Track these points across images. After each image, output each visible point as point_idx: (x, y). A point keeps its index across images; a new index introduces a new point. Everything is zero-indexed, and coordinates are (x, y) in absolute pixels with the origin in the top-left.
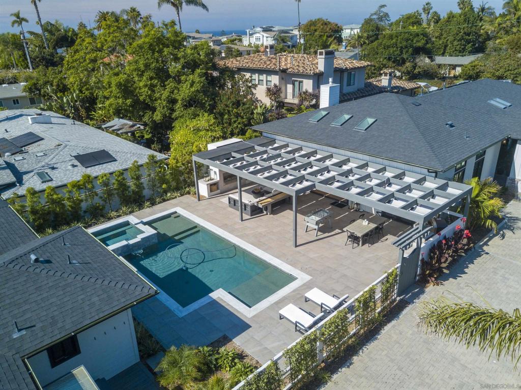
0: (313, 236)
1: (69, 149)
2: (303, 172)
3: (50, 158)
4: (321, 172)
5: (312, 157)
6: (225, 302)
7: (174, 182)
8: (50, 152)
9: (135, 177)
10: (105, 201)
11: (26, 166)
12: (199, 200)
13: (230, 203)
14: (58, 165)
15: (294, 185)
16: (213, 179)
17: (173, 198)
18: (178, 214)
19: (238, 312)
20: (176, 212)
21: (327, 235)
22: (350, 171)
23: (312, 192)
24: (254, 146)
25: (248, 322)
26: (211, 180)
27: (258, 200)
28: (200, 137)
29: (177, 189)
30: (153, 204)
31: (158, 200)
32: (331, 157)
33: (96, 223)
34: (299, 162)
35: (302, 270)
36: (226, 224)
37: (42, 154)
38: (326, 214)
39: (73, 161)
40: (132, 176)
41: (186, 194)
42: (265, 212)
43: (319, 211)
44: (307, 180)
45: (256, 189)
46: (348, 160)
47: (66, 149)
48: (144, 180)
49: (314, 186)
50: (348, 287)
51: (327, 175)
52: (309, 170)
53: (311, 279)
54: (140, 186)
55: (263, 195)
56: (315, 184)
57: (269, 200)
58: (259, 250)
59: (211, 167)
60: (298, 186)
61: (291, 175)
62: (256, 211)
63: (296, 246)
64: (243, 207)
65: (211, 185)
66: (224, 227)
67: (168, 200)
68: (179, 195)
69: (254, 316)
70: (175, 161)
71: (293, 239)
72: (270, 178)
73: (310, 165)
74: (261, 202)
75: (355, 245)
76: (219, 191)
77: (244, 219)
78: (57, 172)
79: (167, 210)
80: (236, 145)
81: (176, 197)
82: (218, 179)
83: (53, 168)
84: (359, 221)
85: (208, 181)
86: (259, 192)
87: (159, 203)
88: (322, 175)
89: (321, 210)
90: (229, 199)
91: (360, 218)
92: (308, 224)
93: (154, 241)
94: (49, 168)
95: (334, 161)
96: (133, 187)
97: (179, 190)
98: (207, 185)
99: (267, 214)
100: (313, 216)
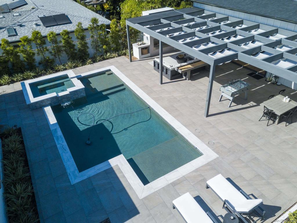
0: (226, 106)
1: (39, 11)
2: (226, 41)
3: (22, 17)
4: (245, 41)
5: (237, 27)
6: (122, 172)
7: (114, 44)
8: (24, 13)
9: (80, 37)
10: (55, 56)
11: (3, 23)
12: (131, 61)
13: (155, 66)
14: (26, 23)
15: (215, 53)
16: (145, 44)
17: (112, 58)
18: (112, 72)
19: (131, 188)
20: (110, 70)
21: (240, 106)
22: (279, 43)
23: (233, 62)
24: (183, 15)
25: (137, 205)
26: (143, 44)
27: (179, 65)
28: (141, 8)
29: (116, 50)
30: (94, 61)
31: (98, 58)
32: (257, 27)
33: (46, 74)
34: (223, 30)
35: (208, 144)
36: (147, 86)
37: (18, 14)
38: (243, 86)
39: (39, 21)
40: (77, 37)
41: (123, 55)
42: (184, 78)
43: (236, 82)
44: (229, 49)
45: (180, 55)
46: (276, 32)
47: (37, 12)
48: (89, 40)
49: (236, 56)
50: (259, 175)
51: (251, 46)
52: (233, 39)
53: (217, 158)
54: (85, 45)
55: (185, 61)
56: (237, 53)
57: (190, 66)
58: (170, 115)
59: (144, 33)
60: (219, 55)
61: (213, 43)
62: (175, 75)
63: (208, 116)
64: (165, 71)
65: (142, 49)
66: (144, 88)
67: (107, 59)
68: (116, 55)
69: (146, 198)
70: (115, 25)
71: (205, 107)
72: (191, 45)
73: (235, 34)
74: (181, 68)
75: (271, 122)
76: (149, 55)
77: (163, 82)
78: (23, 29)
79: (103, 67)
80: (167, 13)
81: (114, 57)
82: (149, 44)
83: (21, 26)
84: (279, 97)
85: (141, 45)
86: (182, 58)
87: (99, 61)
88: (246, 45)
89: (238, 81)
90: (154, 62)
91: (279, 94)
92: (223, 94)
93: (82, 94)
94: (18, 25)
95: (260, 31)
96: (79, 46)
97: (118, 51)
98: (139, 48)
99: (186, 79)
100: (229, 87)
